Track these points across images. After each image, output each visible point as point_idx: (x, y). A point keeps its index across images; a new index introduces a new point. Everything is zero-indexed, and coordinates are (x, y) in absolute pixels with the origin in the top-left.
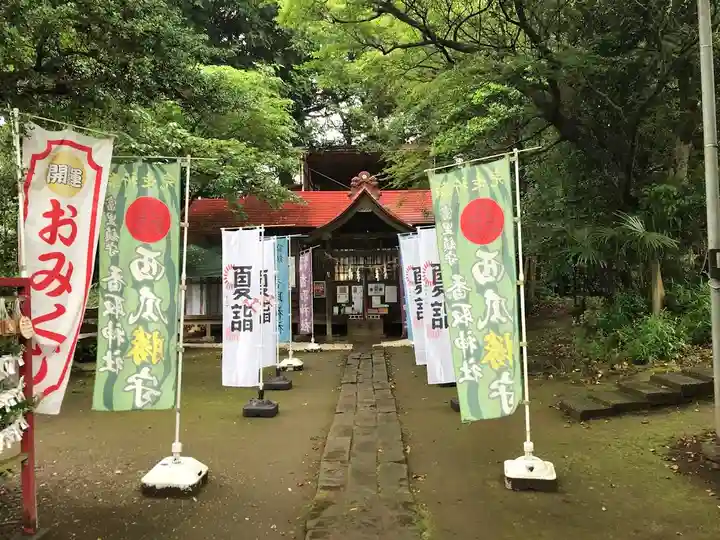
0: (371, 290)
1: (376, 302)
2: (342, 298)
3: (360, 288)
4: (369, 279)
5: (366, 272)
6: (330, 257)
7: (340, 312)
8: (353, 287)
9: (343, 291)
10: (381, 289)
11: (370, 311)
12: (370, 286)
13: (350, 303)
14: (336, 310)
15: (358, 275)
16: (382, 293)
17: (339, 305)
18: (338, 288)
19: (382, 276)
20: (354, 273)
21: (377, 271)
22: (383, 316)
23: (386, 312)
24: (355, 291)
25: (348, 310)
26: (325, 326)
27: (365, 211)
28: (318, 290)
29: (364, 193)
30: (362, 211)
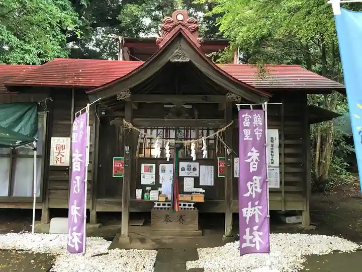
0: (183, 169)
1: (188, 185)
2: (147, 179)
3: (169, 167)
4: (180, 156)
5: (177, 148)
6: (130, 126)
7: (143, 197)
8: (161, 165)
9: (149, 170)
10: (194, 169)
11: (181, 197)
12: (182, 165)
13: (156, 185)
14: (139, 193)
15: (167, 151)
16: (196, 174)
17: (143, 187)
18: (143, 165)
19: (199, 153)
20: (163, 149)
21: (193, 148)
22: (197, 205)
23: (201, 199)
24: (164, 171)
25: (153, 195)
26: (120, 213)
27: (180, 60)
28: (118, 169)
29: (179, 36)
30: (176, 60)
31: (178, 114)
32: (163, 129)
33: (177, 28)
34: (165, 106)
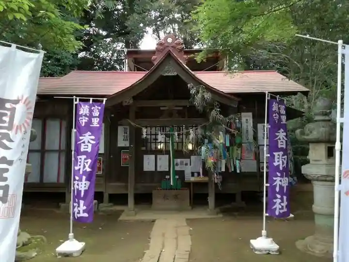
18: (145, 156)
27: (170, 74)
28: (126, 159)
29: (169, 56)
30: (166, 74)
31: (171, 115)
32: (160, 127)
33: (167, 50)
34: (161, 108)
